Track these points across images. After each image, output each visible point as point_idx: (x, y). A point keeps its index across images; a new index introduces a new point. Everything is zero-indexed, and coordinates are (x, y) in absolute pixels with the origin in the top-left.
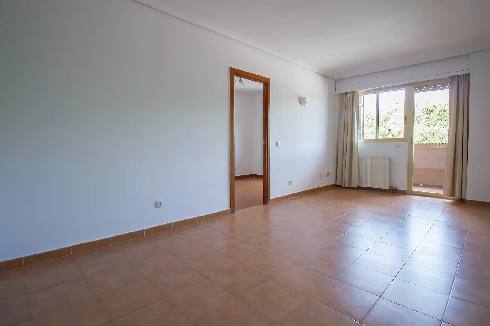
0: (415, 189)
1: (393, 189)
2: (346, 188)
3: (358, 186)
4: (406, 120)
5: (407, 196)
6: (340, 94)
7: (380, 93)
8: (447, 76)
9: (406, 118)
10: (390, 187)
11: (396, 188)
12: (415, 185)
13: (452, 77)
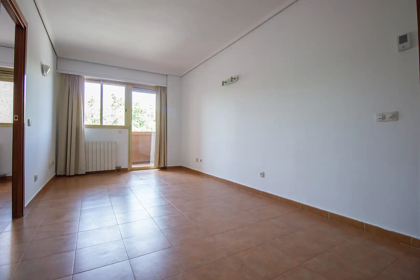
0: (133, 166)
1: (118, 168)
2: (72, 176)
3: (86, 172)
4: (126, 111)
5: (129, 172)
6: (61, 74)
7: (104, 84)
8: (154, 85)
9: (126, 109)
10: (116, 168)
11: (120, 167)
12: (134, 163)
13: (157, 87)
